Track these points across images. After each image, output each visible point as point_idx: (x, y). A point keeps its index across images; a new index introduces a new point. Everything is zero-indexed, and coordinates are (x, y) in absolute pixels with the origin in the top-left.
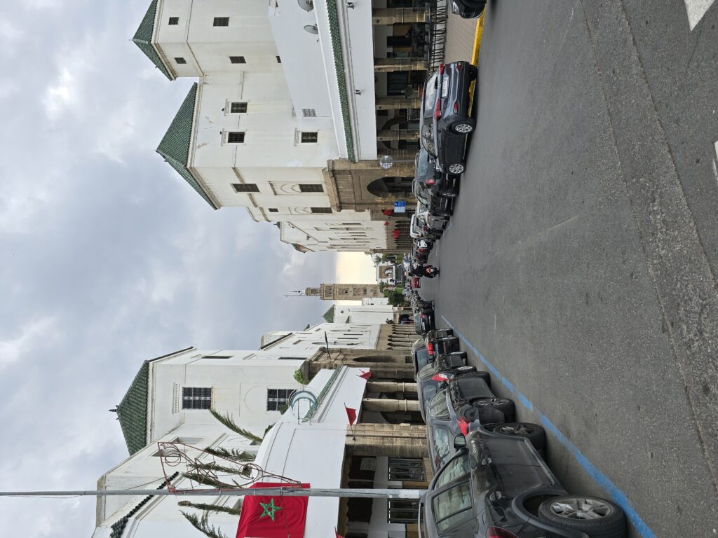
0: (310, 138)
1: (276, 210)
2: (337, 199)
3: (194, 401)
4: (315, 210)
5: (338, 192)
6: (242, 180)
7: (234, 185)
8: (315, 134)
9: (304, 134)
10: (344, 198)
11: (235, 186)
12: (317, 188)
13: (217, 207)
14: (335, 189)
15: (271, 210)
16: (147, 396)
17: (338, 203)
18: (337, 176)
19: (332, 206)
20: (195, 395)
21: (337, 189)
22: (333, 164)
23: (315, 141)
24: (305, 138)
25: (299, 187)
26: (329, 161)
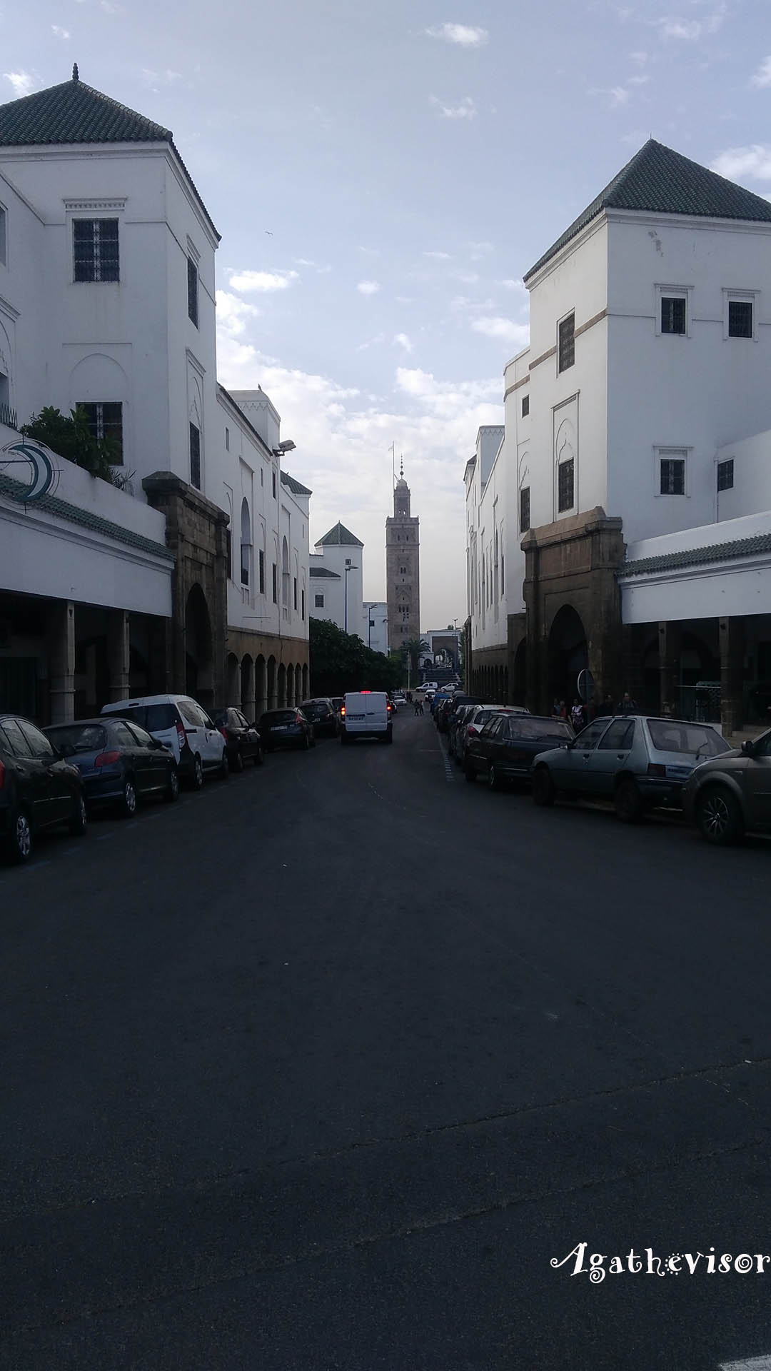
0: (672, 478)
1: (525, 411)
2: (545, 542)
3: (91, 246)
4: (525, 495)
5: (557, 544)
6: (581, 331)
7: (573, 316)
8: (679, 489)
9: (679, 465)
10: (548, 558)
11: (571, 319)
12: (566, 497)
13: (530, 281)
14: (565, 538)
15: (526, 402)
16: (98, 140)
17: (539, 543)
18: (589, 541)
19: (533, 531)
20: (103, 245)
21: (565, 542)
22: (611, 530)
23: (665, 490)
24: (672, 467)
25: (569, 458)
26: (619, 521)
